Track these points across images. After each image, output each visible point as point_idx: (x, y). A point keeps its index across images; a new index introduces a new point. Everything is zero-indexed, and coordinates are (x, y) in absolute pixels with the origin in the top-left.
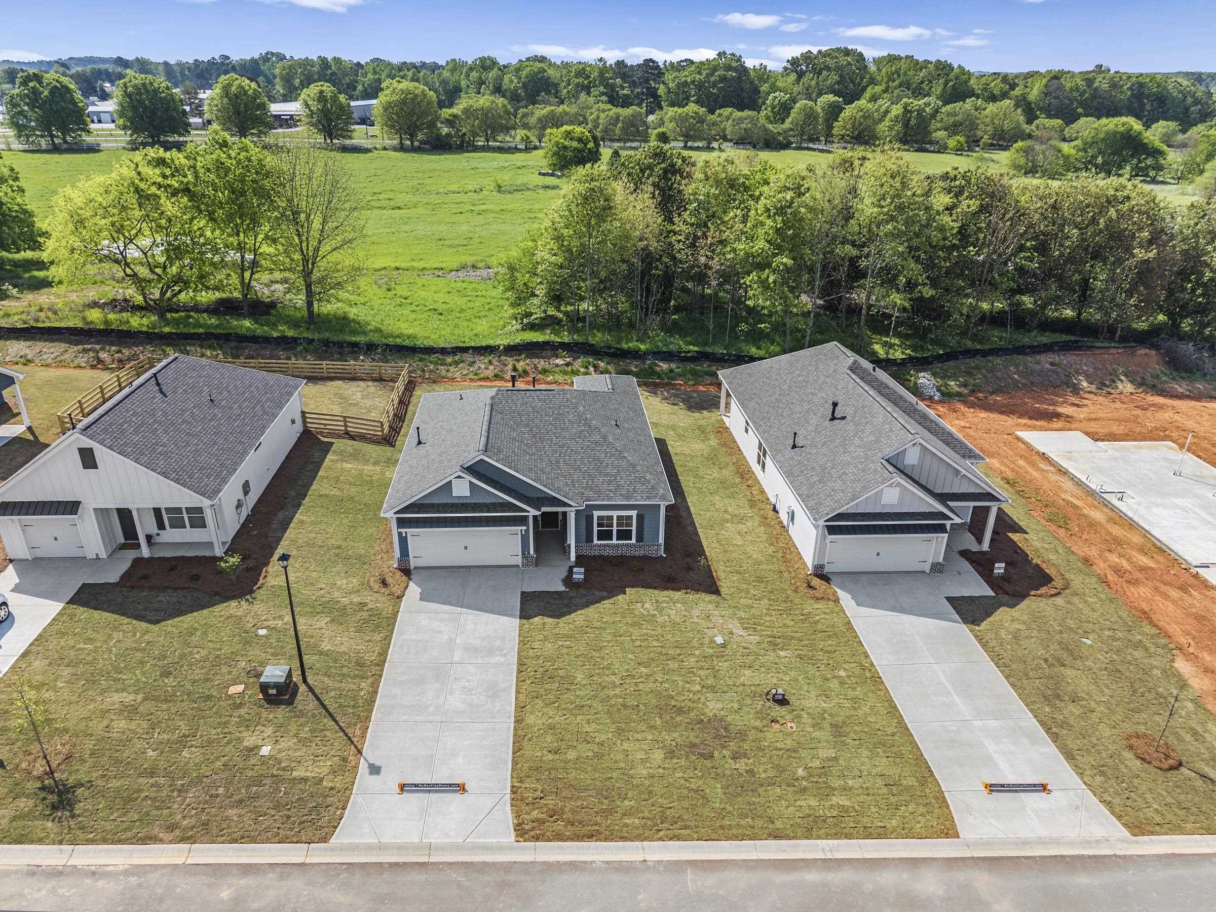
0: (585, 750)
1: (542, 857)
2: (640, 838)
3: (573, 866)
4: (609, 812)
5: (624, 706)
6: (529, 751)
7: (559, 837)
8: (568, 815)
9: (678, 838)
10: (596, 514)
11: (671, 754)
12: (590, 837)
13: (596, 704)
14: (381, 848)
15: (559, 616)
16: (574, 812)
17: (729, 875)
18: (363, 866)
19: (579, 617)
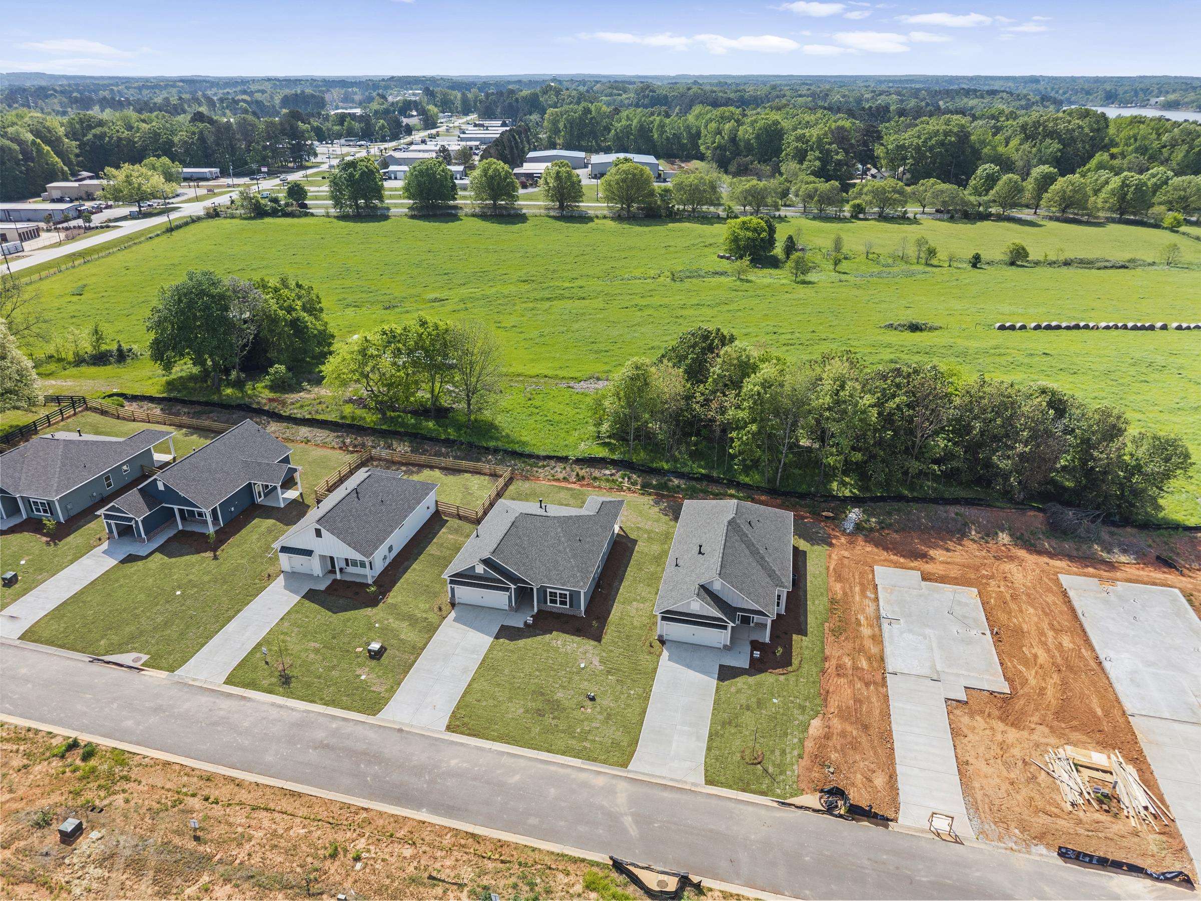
0: (491, 702)
1: (451, 739)
2: (494, 740)
3: (462, 744)
4: (488, 728)
5: (519, 687)
6: (468, 699)
7: (462, 733)
8: (470, 726)
9: (509, 743)
10: (549, 590)
11: (527, 711)
12: (474, 736)
13: (507, 685)
14: (394, 722)
15: (512, 640)
16: (473, 725)
17: (522, 761)
18: (384, 727)
19: (521, 643)
